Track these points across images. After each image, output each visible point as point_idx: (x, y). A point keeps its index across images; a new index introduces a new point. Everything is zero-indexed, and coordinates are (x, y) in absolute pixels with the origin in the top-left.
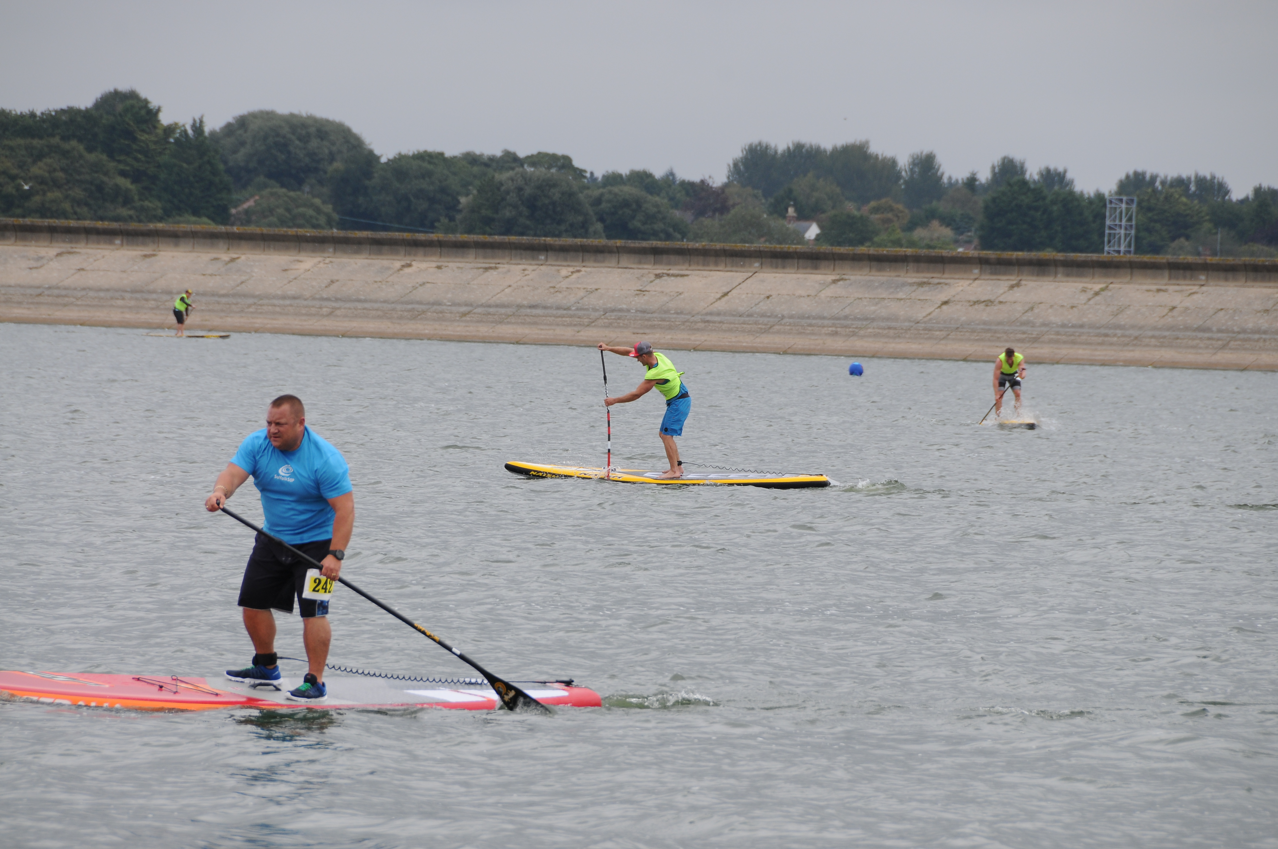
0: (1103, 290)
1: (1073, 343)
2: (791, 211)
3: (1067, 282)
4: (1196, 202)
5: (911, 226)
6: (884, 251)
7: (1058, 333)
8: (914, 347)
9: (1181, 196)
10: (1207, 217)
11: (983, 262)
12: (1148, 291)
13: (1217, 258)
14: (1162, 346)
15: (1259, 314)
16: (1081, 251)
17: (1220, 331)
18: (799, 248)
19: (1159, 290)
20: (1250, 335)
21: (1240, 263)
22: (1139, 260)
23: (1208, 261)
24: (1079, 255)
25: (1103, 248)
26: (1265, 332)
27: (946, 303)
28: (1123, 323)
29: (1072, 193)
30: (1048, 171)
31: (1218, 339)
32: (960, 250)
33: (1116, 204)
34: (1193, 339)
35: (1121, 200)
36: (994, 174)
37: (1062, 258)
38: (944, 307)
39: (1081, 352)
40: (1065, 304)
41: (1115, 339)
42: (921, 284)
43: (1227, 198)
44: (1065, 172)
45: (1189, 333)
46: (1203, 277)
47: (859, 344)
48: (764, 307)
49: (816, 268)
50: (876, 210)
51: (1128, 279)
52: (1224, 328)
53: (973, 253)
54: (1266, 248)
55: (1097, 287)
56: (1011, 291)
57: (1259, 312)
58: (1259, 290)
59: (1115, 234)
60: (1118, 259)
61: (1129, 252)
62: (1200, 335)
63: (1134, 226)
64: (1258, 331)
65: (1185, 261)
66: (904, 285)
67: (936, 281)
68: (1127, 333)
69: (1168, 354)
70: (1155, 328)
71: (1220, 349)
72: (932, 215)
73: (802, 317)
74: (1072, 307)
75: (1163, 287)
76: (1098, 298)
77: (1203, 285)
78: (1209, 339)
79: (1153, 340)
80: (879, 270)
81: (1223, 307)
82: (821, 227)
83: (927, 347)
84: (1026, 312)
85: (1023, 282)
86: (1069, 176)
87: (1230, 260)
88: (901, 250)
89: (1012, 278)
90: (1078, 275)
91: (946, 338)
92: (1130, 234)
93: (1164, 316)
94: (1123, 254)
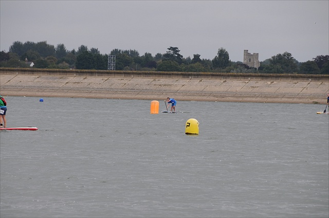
1: (100, 93)
2: (26, 59)
3: (98, 77)
4: (131, 57)
5: (58, 63)
6: (51, 70)
7: (96, 91)
8: (59, 94)
9: (127, 55)
10: (133, 61)
11: (77, 72)
12: (119, 79)
13: (136, 71)
14: (123, 94)
16: (102, 69)
17: (137, 90)
18: (29, 69)
19: (121, 79)
20: (144, 91)
21: (142, 72)
22: (117, 72)
23: (134, 72)
25: (108, 68)
26: (148, 90)
27: (67, 83)
28: (113, 88)
29: (99, 54)
30: (93, 49)
31: (137, 92)
32: (71, 69)
33: (111, 57)
34: (130, 92)
36: (79, 50)
37: (97, 71)
39: (102, 95)
40: (98, 83)
41: (111, 92)
42: (61, 78)
43: (138, 56)
45: (129, 90)
46: (133, 76)
47: (45, 94)
48: (20, 84)
49: (33, 74)
50: (49, 59)
51: (114, 76)
53: (74, 70)
54: (148, 69)
55: (106, 79)
56: (84, 80)
57: (147, 85)
58: (146, 79)
59: (110, 65)
60: (111, 72)
61: (114, 70)
62: (132, 91)
63: (115, 63)
65: (128, 72)
66: (56, 78)
67: (65, 77)
68: (114, 90)
69: (124, 96)
70: (121, 89)
71: (137, 94)
72: (63, 60)
73: (30, 87)
74: (100, 84)
75: (123, 79)
76: (106, 81)
77: (133, 78)
78: (134, 92)
79: (120, 92)
80: (50, 74)
81: (138, 84)
82: (34, 63)
83: (62, 94)
84: (88, 85)
85: (87, 77)
86: (98, 50)
87: (139, 72)
88: (55, 70)
89: (85, 77)
90: (101, 76)
91: (67, 92)
92: (114, 65)
93: (123, 86)
94: (112, 70)
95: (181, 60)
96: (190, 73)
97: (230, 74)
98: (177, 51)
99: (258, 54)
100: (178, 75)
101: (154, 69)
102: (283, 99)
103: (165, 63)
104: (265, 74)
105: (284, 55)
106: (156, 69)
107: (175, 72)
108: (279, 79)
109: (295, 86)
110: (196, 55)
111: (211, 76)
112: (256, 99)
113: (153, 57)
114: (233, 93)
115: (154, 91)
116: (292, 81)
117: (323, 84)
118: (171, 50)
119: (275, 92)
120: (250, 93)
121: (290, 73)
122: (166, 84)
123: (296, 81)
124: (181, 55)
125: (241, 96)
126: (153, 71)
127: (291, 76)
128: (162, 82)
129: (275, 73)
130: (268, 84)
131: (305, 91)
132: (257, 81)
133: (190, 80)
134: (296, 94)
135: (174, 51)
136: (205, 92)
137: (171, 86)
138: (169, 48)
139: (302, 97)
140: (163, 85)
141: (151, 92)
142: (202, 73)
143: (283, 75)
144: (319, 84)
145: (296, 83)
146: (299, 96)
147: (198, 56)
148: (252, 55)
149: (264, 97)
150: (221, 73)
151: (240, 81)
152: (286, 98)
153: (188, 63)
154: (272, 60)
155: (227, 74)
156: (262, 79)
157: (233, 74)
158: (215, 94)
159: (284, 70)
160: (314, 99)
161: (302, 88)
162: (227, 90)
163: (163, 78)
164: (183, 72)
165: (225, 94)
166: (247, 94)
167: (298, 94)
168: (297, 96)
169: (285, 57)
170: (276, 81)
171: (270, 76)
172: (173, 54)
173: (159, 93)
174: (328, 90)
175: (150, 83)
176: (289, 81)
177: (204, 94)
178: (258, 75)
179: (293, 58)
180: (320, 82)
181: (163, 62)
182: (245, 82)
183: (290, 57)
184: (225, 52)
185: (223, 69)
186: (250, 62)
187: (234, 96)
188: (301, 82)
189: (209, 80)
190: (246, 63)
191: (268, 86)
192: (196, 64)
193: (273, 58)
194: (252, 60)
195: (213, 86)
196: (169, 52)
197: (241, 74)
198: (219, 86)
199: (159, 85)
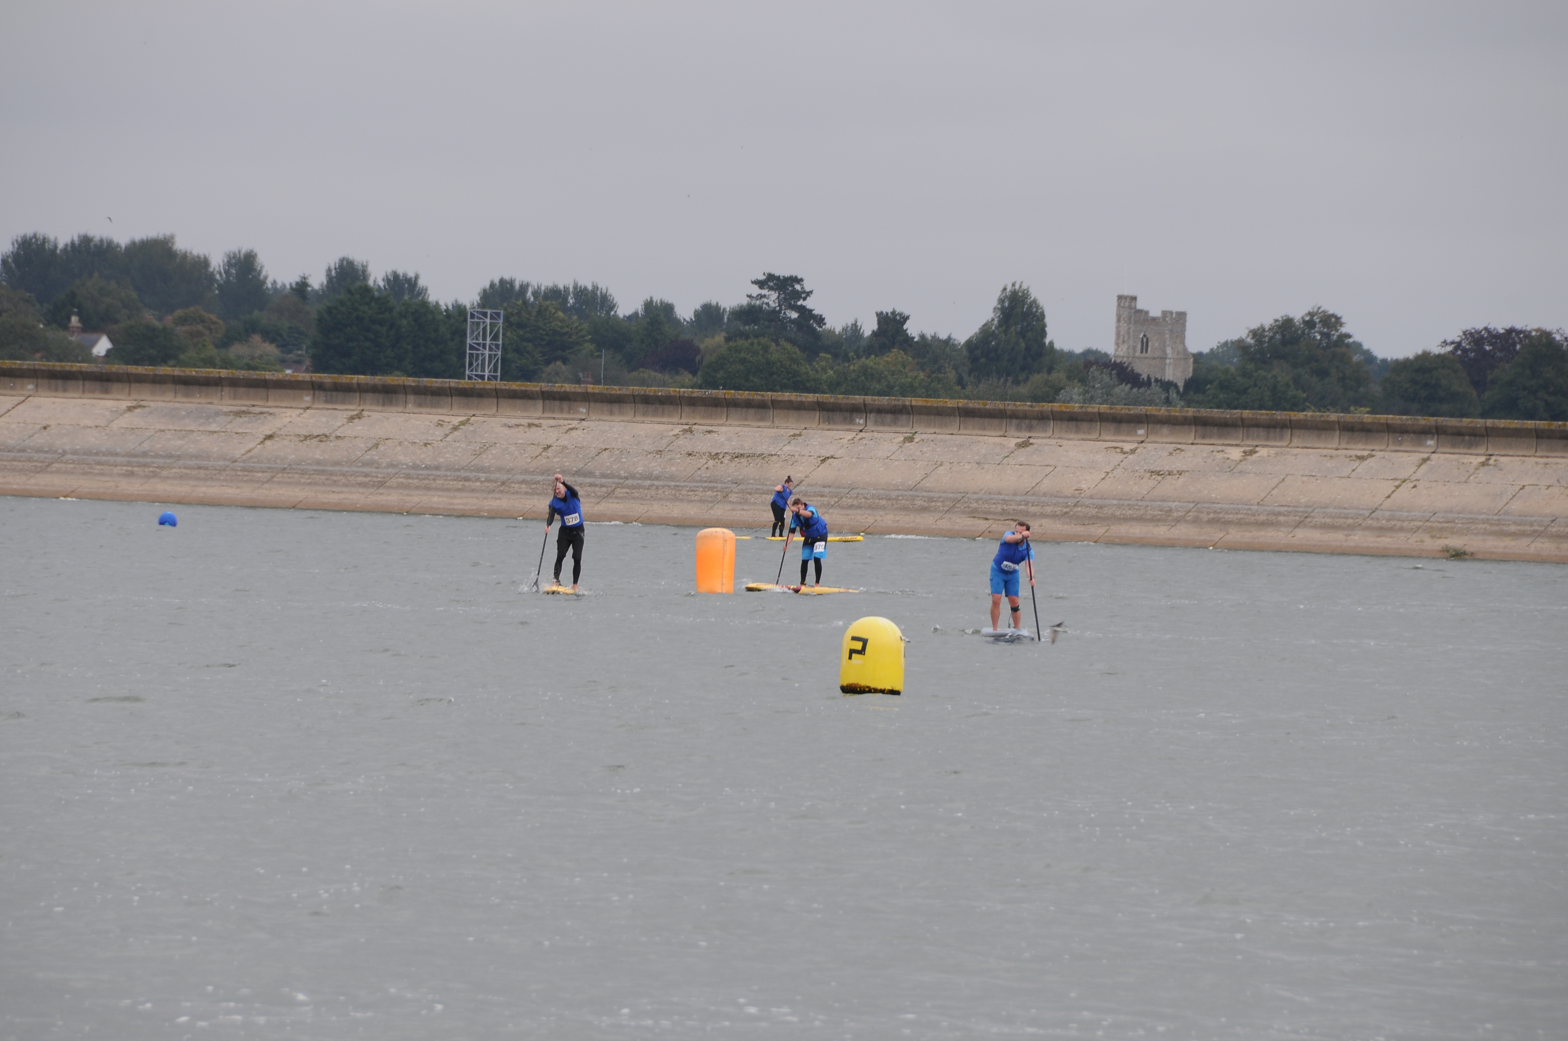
0: (463, 423)
1: (427, 488)
2: (74, 320)
3: (420, 413)
4: (575, 317)
5: (227, 341)
6: (192, 372)
7: (408, 477)
8: (230, 491)
9: (557, 310)
10: (590, 337)
11: (316, 387)
12: (517, 425)
13: (600, 386)
14: (534, 493)
15: (649, 456)
16: (437, 376)
17: (603, 476)
18: (85, 366)
19: (530, 425)
20: (639, 481)
21: (627, 393)
22: (507, 388)
23: (590, 390)
24: (434, 380)
25: (465, 371)
26: (657, 478)
27: (270, 437)
28: (487, 465)
29: (425, 304)
30: (396, 275)
31: (602, 486)
32: (288, 372)
33: (480, 318)
35: (485, 314)
36: (330, 279)
37: (413, 384)
38: (268, 443)
39: (436, 499)
40: (418, 441)
41: (478, 484)
42: (239, 414)
43: (612, 313)
44: (417, 277)
46: (584, 411)
47: (161, 487)
48: (40, 439)
49: (106, 391)
50: (183, 321)
51: (493, 410)
52: (609, 472)
53: (303, 376)
54: (659, 375)
55: (456, 421)
56: (351, 424)
57: (651, 453)
58: (650, 426)
59: (477, 355)
60: (482, 387)
61: (495, 378)
62: (581, 480)
63: (501, 346)
64: (649, 477)
65: (562, 390)
66: (217, 414)
67: (257, 410)
68: (493, 476)
70: (526, 472)
71: (605, 497)
72: (252, 328)
73: (88, 453)
74: (426, 445)
75: (536, 422)
76: (456, 433)
77: (584, 420)
78: (591, 485)
79: (523, 486)
80: (186, 395)
81: (607, 447)
82: (111, 340)
83: (246, 492)
84: (370, 450)
85: (365, 413)
86: (421, 283)
87: (616, 390)
88: (214, 372)
89: (353, 409)
90: (433, 406)
91: (270, 481)
92: (495, 355)
93: (537, 456)
94: (486, 380)
95: (816, 336)
96: (858, 399)
97: (1047, 407)
98: (798, 295)
99: (1182, 316)
100: (799, 407)
101: (687, 377)
102: (1303, 536)
104: (1216, 413)
105: (1309, 324)
106: (698, 379)
107: (787, 396)
108: (1281, 438)
109: (1358, 470)
110: (889, 315)
111: (960, 417)
112: (1173, 529)
113: (684, 319)
114: (1061, 500)
115: (685, 484)
116: (1343, 446)
117: (1492, 467)
118: (771, 288)
119: (1263, 500)
120: (1143, 499)
121: (1336, 412)
122: (745, 452)
123: (1364, 449)
124: (815, 312)
125: (1100, 515)
126: (682, 390)
127: (1339, 422)
128: (723, 439)
129: (1261, 408)
130: (1228, 459)
131: (1404, 494)
132: (1180, 443)
133: (857, 435)
134: (1364, 509)
135: (784, 293)
136: (929, 491)
137: (767, 459)
138: (762, 277)
139: (1393, 523)
140: (728, 457)
141: (669, 486)
142: (914, 403)
143: (1301, 415)
144: (1471, 463)
145: (1361, 458)
146: (1378, 519)
147: (898, 318)
148: (1154, 319)
149: (1211, 522)
150: (1007, 402)
151: (1099, 443)
152: (1315, 527)
153: (851, 354)
154: (1250, 346)
155: (1037, 409)
156: (1203, 437)
157: (1064, 410)
158: (974, 505)
159: (1304, 391)
160: (1446, 538)
161: (1391, 480)
162: (1034, 485)
163: (729, 422)
164: (823, 392)
165: (1023, 503)
166: (1128, 505)
167: (1373, 512)
168: (1368, 517)
169: (1313, 331)
170: (1267, 446)
171: (1242, 419)
172: (778, 309)
173: (708, 493)
174: (1515, 495)
175: (669, 445)
176: (1330, 446)
177: (925, 504)
178: (1183, 414)
179: (1349, 336)
180: (1477, 455)
181: (731, 344)
182: (1122, 449)
183: (1337, 331)
184: (1029, 301)
185: (1017, 382)
186: (1144, 355)
187: (1066, 513)
188: (1387, 455)
189: (948, 437)
190: (1125, 359)
191: (1228, 470)
192: (889, 359)
193: (1257, 334)
194: (1153, 344)
195: (967, 467)
196: (761, 296)
197: (1102, 411)
198: (999, 464)
199: (710, 454)
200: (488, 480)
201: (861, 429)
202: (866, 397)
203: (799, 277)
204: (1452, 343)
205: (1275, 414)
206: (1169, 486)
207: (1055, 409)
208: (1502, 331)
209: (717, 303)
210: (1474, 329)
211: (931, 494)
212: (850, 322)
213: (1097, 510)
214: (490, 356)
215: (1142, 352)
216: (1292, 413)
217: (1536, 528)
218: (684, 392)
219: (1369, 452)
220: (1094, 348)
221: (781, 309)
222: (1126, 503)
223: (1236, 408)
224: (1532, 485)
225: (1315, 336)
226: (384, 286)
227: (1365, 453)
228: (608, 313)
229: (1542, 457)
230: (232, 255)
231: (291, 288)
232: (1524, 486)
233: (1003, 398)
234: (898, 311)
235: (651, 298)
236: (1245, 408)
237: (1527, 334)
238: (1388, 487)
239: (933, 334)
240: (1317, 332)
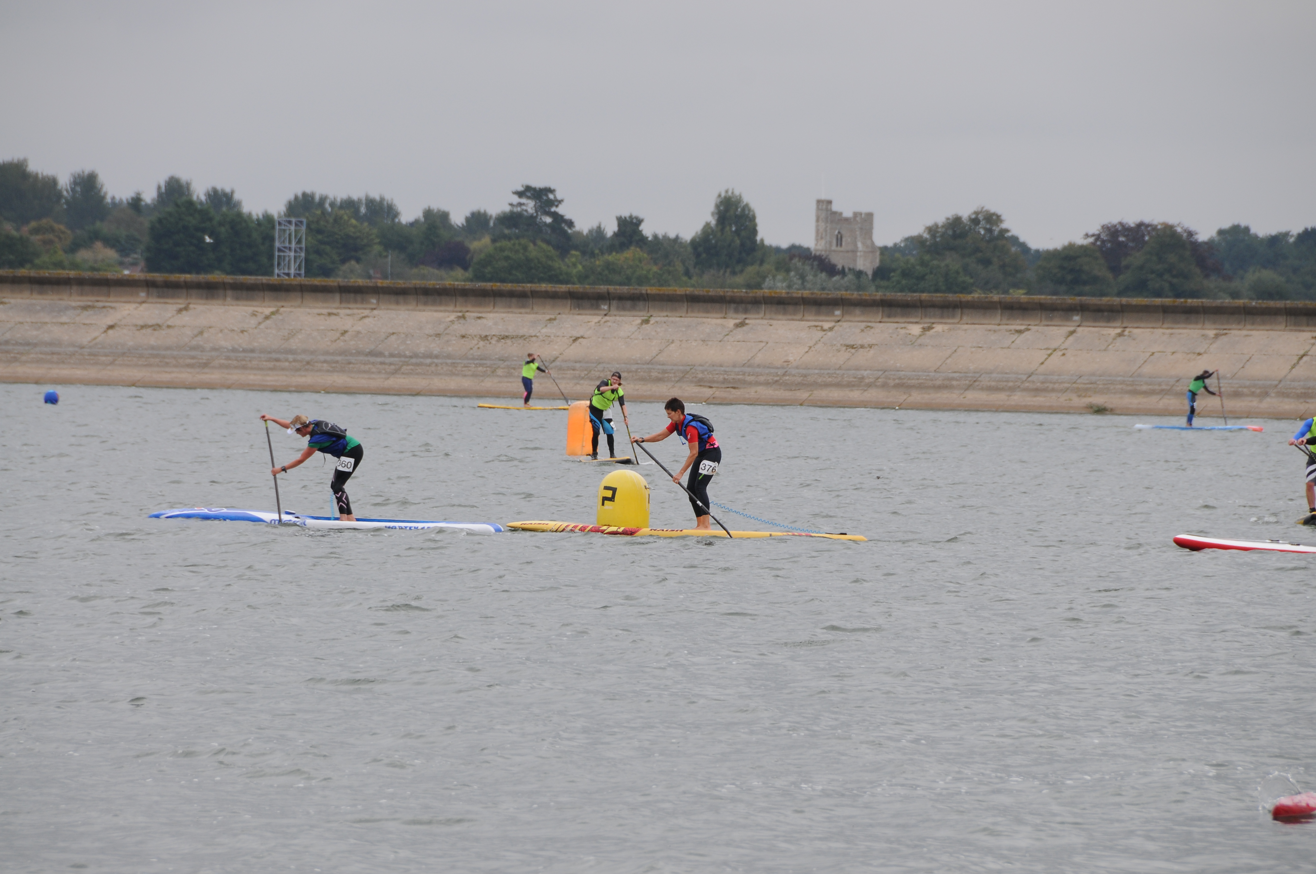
0: (273, 313)
1: (244, 368)
3: (238, 305)
4: (366, 224)
5: (74, 247)
6: (45, 273)
8: (79, 373)
9: (351, 218)
10: (377, 240)
11: (149, 285)
12: (319, 314)
13: (388, 281)
14: (334, 371)
15: (430, 338)
16: (251, 273)
17: (392, 355)
19: (330, 314)
20: (422, 360)
21: (410, 286)
22: (310, 283)
23: (379, 285)
24: (249, 277)
25: (273, 271)
26: (437, 357)
27: (111, 327)
28: (294, 348)
29: (239, 215)
30: (215, 191)
31: (391, 364)
32: (126, 272)
33: (285, 226)
34: (365, 364)
35: (290, 222)
36: (160, 195)
37: (231, 281)
38: (110, 332)
39: (252, 377)
40: (236, 329)
41: (287, 364)
42: (85, 308)
43: (397, 220)
44: (232, 192)
45: (361, 358)
46: (374, 301)
47: (20, 370)
50: (36, 231)
51: (299, 302)
52: (396, 352)
53: (139, 275)
54: (436, 271)
55: (267, 311)
56: (180, 315)
57: (431, 336)
58: (430, 313)
59: (284, 256)
60: (288, 282)
61: (299, 275)
62: (372, 359)
63: (303, 249)
64: (430, 356)
65: (357, 284)
66: (67, 308)
67: (101, 304)
68: (299, 357)
69: (340, 379)
70: (327, 353)
71: (393, 374)
72: (96, 236)
74: (242, 332)
75: (335, 311)
76: (268, 322)
77: (375, 309)
78: (382, 363)
79: (325, 365)
80: (41, 293)
81: (394, 331)
83: (92, 372)
84: (196, 336)
85: (191, 306)
86: (237, 197)
87: (401, 283)
88: (63, 273)
89: (181, 303)
90: (248, 299)
91: (112, 363)
92: (300, 256)
93: (336, 341)
94: (292, 277)
95: (567, 237)
97: (759, 293)
98: (551, 203)
99: (870, 216)
100: (554, 296)
101: (459, 273)
103: (502, 250)
104: (899, 296)
105: (975, 221)
106: (469, 274)
107: (544, 287)
108: (953, 317)
109: (1018, 342)
110: (628, 218)
111: (687, 302)
112: (866, 393)
113: (458, 226)
114: (772, 371)
115: (460, 361)
116: (1004, 321)
117: (1126, 337)
118: (528, 198)
119: (938, 368)
120: (840, 368)
121: (998, 293)
122: (510, 334)
123: (1021, 325)
124: (568, 216)
125: (805, 382)
126: (456, 283)
127: (1000, 302)
128: (490, 324)
129: (937, 291)
130: (910, 334)
131: (1055, 361)
132: (870, 322)
133: (602, 318)
134: (1022, 374)
135: (540, 201)
136: (663, 365)
137: (528, 340)
138: (520, 189)
139: (1046, 385)
140: (495, 339)
141: (446, 363)
142: (649, 292)
143: (969, 297)
144: (1109, 334)
145: (1020, 332)
146: (1033, 382)
147: (635, 221)
148: (847, 220)
149: (897, 386)
150: (726, 290)
151: (803, 323)
152: (982, 389)
153: (597, 251)
154: (926, 240)
155: (751, 295)
156: (889, 316)
157: (773, 295)
158: (700, 376)
159: (972, 277)
160: (1090, 397)
161: (1044, 349)
162: (750, 358)
163: (496, 309)
164: (574, 284)
165: (741, 373)
166: (828, 374)
167: (1030, 376)
168: (1026, 381)
169: (977, 227)
170: (941, 323)
171: (921, 301)
172: (535, 214)
173: (480, 369)
174: (1145, 361)
175: (446, 329)
176: (993, 322)
177: (660, 376)
178: (872, 298)
179: (1007, 231)
180: (1115, 328)
181: (498, 244)
182: (822, 327)
183: (998, 226)
184: (742, 205)
185: (734, 273)
186: (839, 249)
187: (777, 381)
188: (1040, 328)
189: (678, 319)
190: (823, 253)
191: (910, 343)
192: (628, 256)
193: (932, 230)
194: (846, 240)
195: (694, 344)
196: (520, 204)
197: (805, 296)
198: (720, 341)
199: (481, 336)
200: (295, 361)
201: (605, 312)
202: (609, 287)
203: (552, 188)
204: (1093, 235)
205: (947, 296)
206: (861, 358)
207: (766, 295)
208: (1132, 225)
209: (485, 211)
210: (1110, 223)
211: (665, 367)
212: (595, 225)
213: (802, 378)
214: (295, 258)
215: (837, 245)
216: (961, 295)
217: (1164, 387)
218: (458, 285)
219: (1025, 327)
220: (797, 243)
221: (537, 215)
222: (826, 372)
223: (915, 291)
224: (1160, 352)
225: (979, 231)
226: (206, 200)
227: (1023, 328)
228: (393, 220)
229: (1168, 328)
230: (77, 176)
231: (128, 203)
232: (1153, 354)
233: (722, 286)
234: (634, 214)
235: (429, 207)
236: (923, 292)
237: (1154, 228)
238: (1042, 355)
239: (664, 234)
240: (981, 228)
